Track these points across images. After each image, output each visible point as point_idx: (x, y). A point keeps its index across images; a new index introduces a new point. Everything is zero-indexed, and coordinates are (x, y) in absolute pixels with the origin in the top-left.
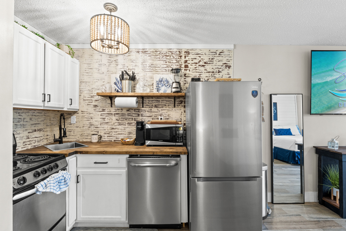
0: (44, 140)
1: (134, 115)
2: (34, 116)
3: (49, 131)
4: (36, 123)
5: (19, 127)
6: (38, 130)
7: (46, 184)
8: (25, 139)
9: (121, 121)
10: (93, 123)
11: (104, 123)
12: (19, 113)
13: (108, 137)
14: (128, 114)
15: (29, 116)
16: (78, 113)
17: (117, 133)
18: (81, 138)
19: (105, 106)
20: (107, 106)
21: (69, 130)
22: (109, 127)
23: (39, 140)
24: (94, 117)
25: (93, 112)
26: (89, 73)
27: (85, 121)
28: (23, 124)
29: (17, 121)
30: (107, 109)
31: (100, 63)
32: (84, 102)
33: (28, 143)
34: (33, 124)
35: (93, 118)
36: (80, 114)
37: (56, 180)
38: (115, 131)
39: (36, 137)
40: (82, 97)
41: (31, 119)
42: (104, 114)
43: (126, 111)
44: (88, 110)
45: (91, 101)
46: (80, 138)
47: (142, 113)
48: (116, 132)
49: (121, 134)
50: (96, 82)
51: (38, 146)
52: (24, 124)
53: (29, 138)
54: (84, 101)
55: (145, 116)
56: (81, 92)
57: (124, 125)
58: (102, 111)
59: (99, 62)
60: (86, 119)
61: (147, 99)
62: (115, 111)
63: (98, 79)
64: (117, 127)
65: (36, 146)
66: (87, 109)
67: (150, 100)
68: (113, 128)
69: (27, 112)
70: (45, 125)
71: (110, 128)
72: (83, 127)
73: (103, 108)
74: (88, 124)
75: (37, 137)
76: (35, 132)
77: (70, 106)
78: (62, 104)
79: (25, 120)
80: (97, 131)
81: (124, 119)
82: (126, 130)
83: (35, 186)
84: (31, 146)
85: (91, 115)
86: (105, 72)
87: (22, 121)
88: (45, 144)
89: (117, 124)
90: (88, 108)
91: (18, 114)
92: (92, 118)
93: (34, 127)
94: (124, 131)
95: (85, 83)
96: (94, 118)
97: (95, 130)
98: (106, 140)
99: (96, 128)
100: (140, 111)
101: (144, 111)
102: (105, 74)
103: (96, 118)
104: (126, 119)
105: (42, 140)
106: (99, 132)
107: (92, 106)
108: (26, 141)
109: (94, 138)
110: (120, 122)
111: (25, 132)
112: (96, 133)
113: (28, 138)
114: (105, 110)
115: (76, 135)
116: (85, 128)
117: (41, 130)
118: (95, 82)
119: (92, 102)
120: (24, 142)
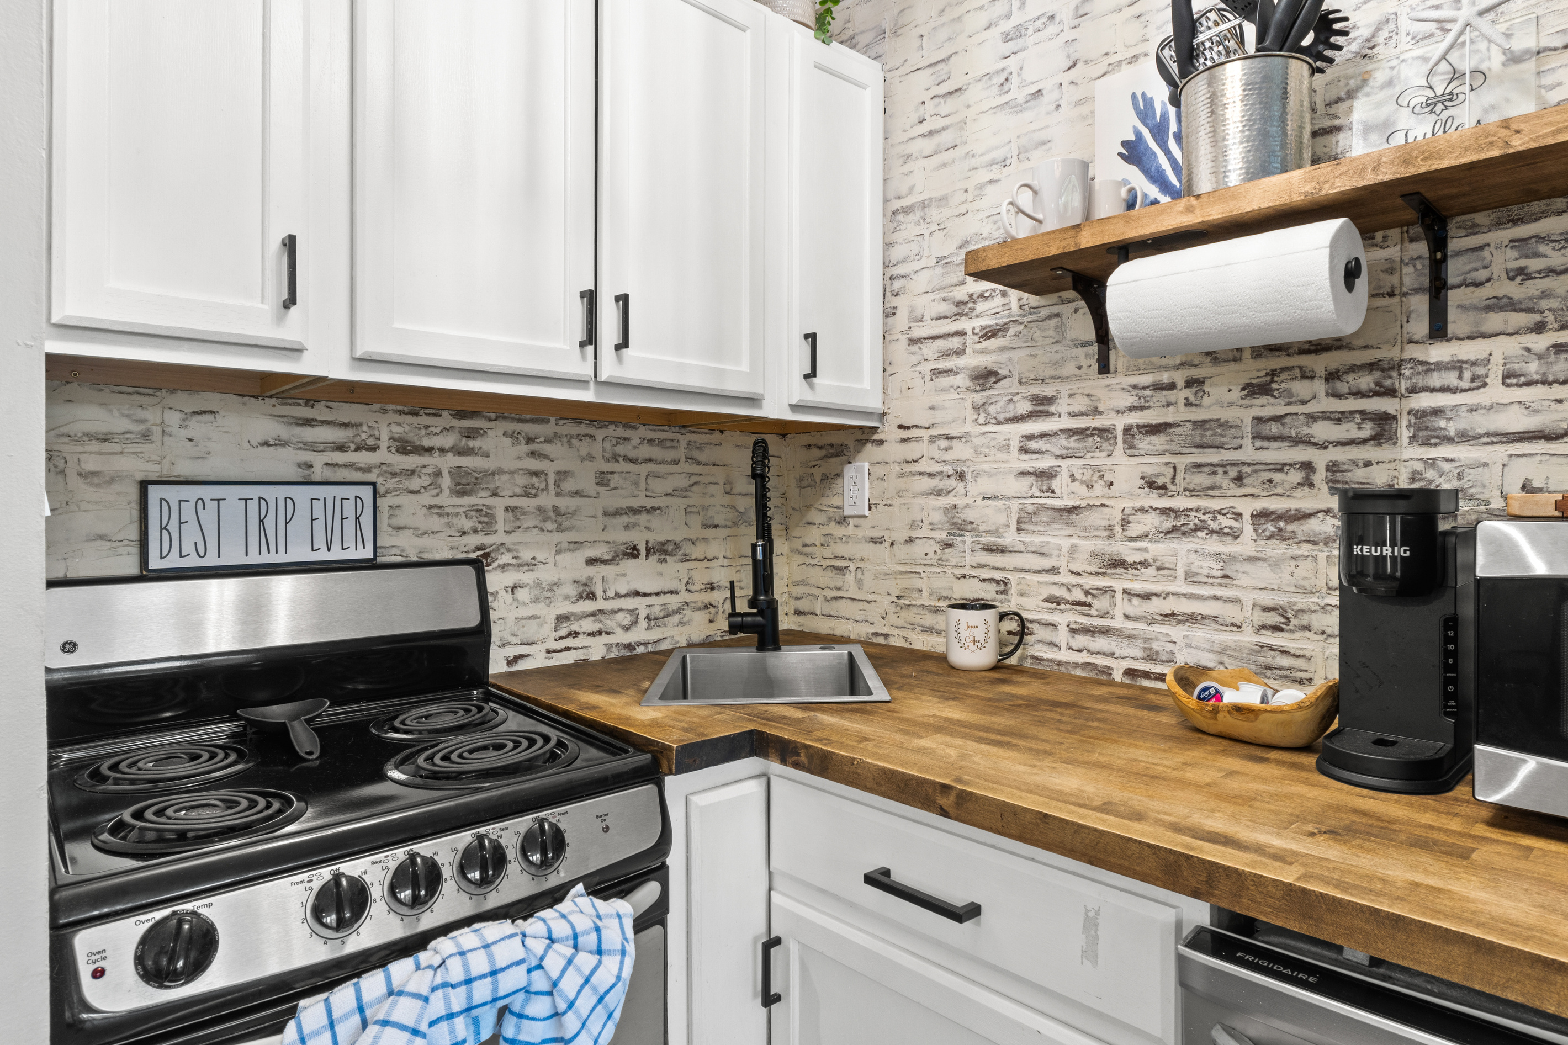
0: (687, 612)
1: (1322, 431)
2: (627, 459)
3: (721, 561)
4: (635, 503)
5: (529, 522)
6: (648, 551)
7: (368, 1013)
8: (566, 597)
9: (1192, 492)
10: (969, 515)
11: (1044, 516)
12: (530, 440)
13: (1074, 631)
14: (1259, 420)
15: (591, 458)
16: (881, 442)
17: (1156, 606)
18: (900, 622)
19: (1049, 372)
20: (1070, 369)
21: (836, 558)
22: (1087, 546)
23: (656, 611)
24: (979, 467)
25: (969, 427)
26: (944, 129)
27: (921, 501)
28: (556, 509)
29: (518, 491)
30: (1064, 389)
31: (1007, 26)
32: (915, 359)
33: (589, 625)
34: (617, 513)
35: (968, 476)
36: (893, 450)
37: (446, 998)
38: (1138, 586)
39: (637, 594)
40: (901, 320)
41: (603, 479)
42: (1043, 436)
43: (1236, 394)
44: (939, 416)
45: (955, 343)
46: (892, 618)
47: (1425, 401)
48: (1147, 596)
49: (1193, 619)
50: (990, 189)
51: (650, 648)
52: (563, 510)
53: (591, 596)
54: (915, 348)
55: (1465, 437)
56: (897, 284)
57: (1220, 532)
58: (1032, 415)
59: (1008, 16)
60: (927, 484)
61: (1498, 225)
62: (1132, 409)
63: (998, 154)
64: (1158, 549)
65: (640, 650)
66: (932, 408)
67: (1540, 238)
68: (1117, 563)
69: (580, 437)
70: (696, 521)
71: (1094, 555)
72: (910, 540)
73: (1036, 390)
74: (937, 517)
75: (645, 595)
76: (631, 562)
77: (812, 386)
78: (745, 367)
79: (568, 486)
80: (998, 575)
81: (1218, 479)
82: (1243, 580)
83: (302, 1003)
84: (609, 647)
85: (960, 451)
86: (1045, 85)
87: (551, 486)
88: (697, 637)
89: (1150, 522)
90: (936, 399)
91: (524, 449)
92: (961, 476)
93: (627, 527)
94: (1220, 592)
95: (918, 214)
96: (977, 474)
97: (981, 566)
98: (1063, 655)
99: (990, 549)
100: (1403, 386)
101: (1451, 378)
102: (1049, 97)
103: (990, 475)
104: (1239, 480)
105: (678, 612)
106: (1013, 591)
107: (962, 380)
108: (573, 614)
109: (964, 634)
110: (1180, 502)
111: (566, 559)
112: (987, 592)
113: (588, 597)
114: (1049, 400)
115: (870, 597)
116: (919, 549)
117: (666, 553)
118: (981, 187)
119: (960, 352)
120: (562, 619)
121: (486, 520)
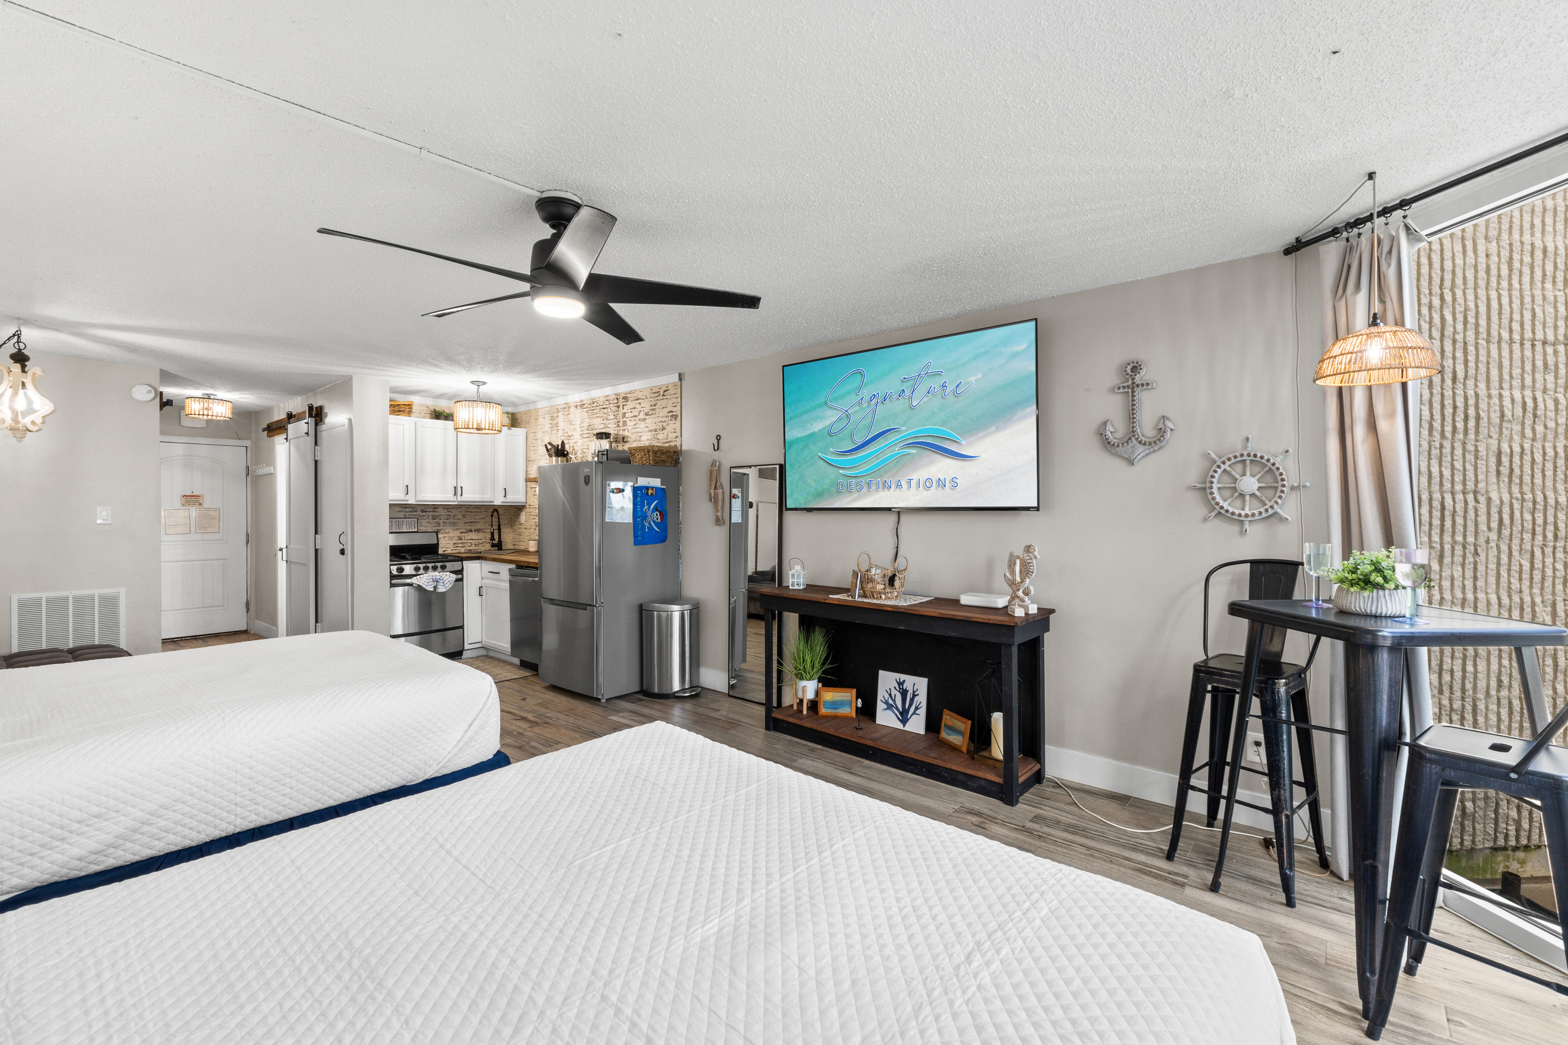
0: (484, 544)
2: (470, 512)
4: (472, 521)
5: (448, 525)
6: (473, 531)
8: (456, 540)
15: (461, 512)
16: (525, 509)
21: (519, 532)
23: (477, 543)
28: (453, 522)
33: (461, 545)
34: (467, 524)
36: (528, 510)
39: (472, 539)
40: (528, 484)
41: (464, 516)
51: (475, 551)
52: (455, 523)
53: (461, 539)
69: (459, 508)
70: (487, 524)
72: (530, 529)
75: (474, 540)
76: (470, 534)
77: (507, 499)
78: (490, 496)
79: (456, 517)
84: (465, 550)
87: (452, 518)
88: (487, 549)
91: (446, 511)
93: (469, 527)
105: (482, 543)
108: (457, 543)
111: (456, 532)
115: (524, 540)
117: (479, 531)
120: (454, 544)
121: (438, 524)
